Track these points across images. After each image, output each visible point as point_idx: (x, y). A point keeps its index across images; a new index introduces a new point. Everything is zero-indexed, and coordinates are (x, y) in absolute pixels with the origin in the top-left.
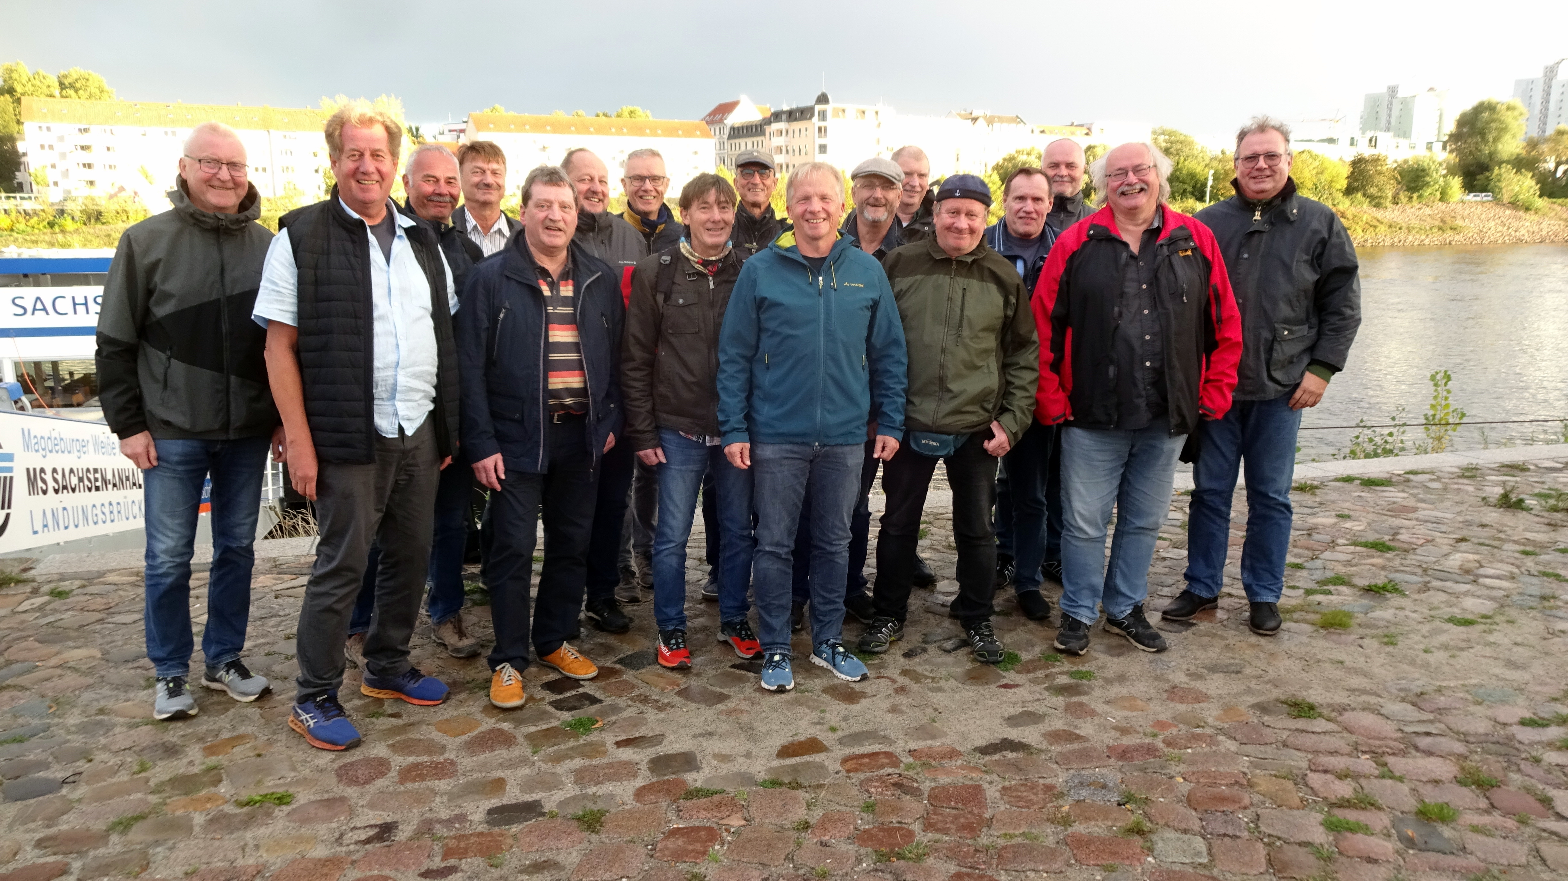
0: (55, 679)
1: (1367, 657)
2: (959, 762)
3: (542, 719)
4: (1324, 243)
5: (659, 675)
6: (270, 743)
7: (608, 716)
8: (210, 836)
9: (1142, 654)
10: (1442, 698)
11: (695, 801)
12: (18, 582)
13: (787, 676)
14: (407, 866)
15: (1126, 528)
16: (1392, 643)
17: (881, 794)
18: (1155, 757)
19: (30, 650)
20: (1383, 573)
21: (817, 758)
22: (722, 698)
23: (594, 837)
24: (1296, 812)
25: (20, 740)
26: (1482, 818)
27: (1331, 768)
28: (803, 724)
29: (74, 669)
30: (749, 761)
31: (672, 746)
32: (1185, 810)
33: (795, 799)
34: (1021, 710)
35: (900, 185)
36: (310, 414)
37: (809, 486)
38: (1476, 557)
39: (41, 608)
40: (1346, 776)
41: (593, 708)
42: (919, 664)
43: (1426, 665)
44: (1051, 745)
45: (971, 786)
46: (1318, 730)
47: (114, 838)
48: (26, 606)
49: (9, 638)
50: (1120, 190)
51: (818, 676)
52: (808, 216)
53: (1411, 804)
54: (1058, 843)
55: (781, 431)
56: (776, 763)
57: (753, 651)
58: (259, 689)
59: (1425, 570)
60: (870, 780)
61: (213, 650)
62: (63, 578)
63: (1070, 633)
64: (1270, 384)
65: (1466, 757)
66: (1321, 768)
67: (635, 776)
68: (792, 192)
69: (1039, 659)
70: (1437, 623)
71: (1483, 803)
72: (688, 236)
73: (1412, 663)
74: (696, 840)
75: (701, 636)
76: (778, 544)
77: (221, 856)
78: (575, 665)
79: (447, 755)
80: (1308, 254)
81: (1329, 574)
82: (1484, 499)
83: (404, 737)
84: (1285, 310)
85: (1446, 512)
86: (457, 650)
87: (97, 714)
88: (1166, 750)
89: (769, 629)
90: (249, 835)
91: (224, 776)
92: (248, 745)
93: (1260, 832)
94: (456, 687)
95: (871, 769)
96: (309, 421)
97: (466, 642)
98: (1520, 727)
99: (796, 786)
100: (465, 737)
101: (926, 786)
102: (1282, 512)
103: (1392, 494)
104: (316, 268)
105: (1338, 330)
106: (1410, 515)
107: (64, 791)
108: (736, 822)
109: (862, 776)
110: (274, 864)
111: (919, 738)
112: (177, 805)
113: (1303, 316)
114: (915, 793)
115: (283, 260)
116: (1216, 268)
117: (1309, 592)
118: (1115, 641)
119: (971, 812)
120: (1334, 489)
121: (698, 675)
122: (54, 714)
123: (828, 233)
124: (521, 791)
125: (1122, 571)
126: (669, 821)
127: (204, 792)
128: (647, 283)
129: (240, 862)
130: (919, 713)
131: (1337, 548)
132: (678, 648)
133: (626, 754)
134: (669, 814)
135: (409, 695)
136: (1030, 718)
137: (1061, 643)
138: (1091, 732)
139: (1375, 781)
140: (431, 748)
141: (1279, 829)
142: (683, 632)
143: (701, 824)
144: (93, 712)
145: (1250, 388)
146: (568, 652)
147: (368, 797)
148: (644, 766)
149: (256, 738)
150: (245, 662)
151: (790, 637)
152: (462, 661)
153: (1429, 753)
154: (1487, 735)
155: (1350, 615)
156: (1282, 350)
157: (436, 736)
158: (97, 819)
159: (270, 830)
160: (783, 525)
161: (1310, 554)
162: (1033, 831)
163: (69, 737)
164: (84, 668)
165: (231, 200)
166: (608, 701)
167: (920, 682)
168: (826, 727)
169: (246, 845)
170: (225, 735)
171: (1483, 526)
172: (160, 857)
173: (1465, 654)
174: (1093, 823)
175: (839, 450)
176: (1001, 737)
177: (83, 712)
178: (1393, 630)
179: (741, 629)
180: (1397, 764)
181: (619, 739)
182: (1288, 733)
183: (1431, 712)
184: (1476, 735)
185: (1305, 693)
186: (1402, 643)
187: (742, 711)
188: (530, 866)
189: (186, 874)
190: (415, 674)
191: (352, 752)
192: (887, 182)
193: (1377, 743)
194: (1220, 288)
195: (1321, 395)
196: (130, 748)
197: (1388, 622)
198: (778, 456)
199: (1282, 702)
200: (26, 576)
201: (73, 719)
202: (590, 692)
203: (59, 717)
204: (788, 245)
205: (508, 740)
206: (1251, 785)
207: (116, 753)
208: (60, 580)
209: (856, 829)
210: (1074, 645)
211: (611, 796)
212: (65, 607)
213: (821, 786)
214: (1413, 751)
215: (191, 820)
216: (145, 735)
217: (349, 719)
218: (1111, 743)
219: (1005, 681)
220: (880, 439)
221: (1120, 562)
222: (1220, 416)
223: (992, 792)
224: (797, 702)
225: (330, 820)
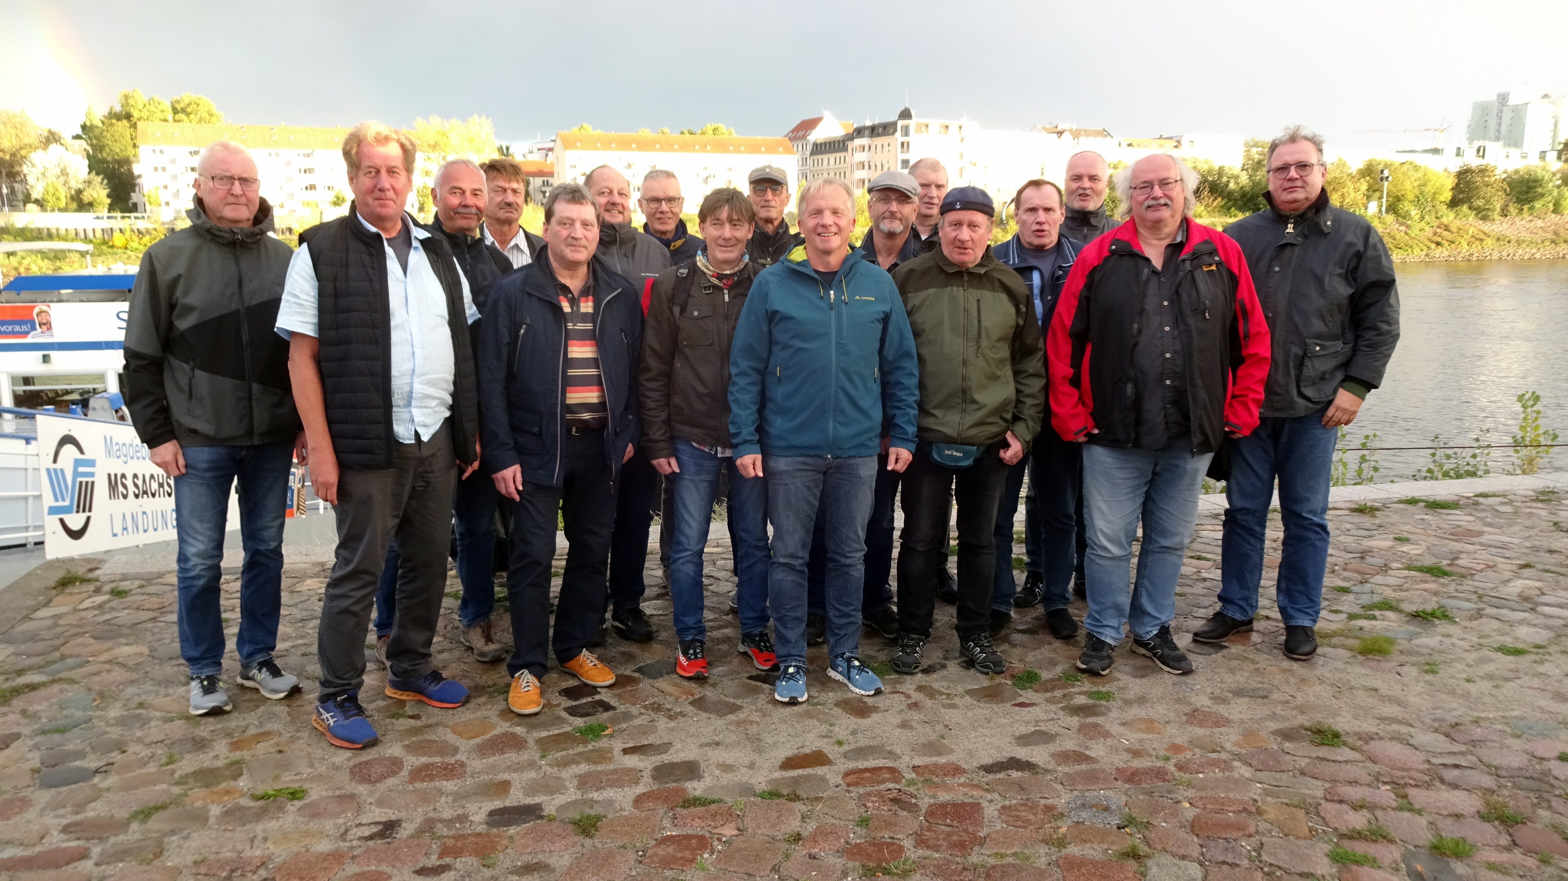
0: (104, 674)
1: (1404, 685)
2: (962, 780)
3: (554, 724)
4: (1359, 256)
5: (676, 685)
6: (292, 740)
7: (620, 723)
8: (222, 828)
9: (1166, 675)
10: (1479, 730)
11: (692, 809)
12: (83, 581)
13: (800, 689)
14: (403, 863)
15: (1151, 547)
16: (1433, 672)
17: (878, 808)
18: (1164, 781)
19: (84, 645)
20: (1435, 599)
21: (820, 771)
22: (734, 709)
23: (588, 842)
24: (1301, 842)
25: (62, 730)
26: (1499, 855)
27: (1347, 798)
28: (811, 736)
29: (122, 665)
30: (751, 772)
31: (676, 755)
32: (1186, 836)
33: (791, 811)
34: (1033, 729)
35: (916, 199)
36: (330, 422)
37: (823, 497)
38: (1538, 584)
39: (100, 607)
40: (1361, 807)
41: (606, 715)
42: (937, 680)
43: (1467, 695)
44: (1058, 765)
45: (970, 804)
46: (1339, 758)
47: (135, 826)
48: (87, 603)
49: (67, 634)
50: (1146, 203)
51: (833, 690)
52: (820, 230)
53: (1426, 837)
54: (1049, 864)
55: (793, 443)
56: (778, 775)
57: (771, 663)
58: (288, 687)
59: (1480, 597)
60: (869, 794)
61: (247, 650)
62: (125, 577)
63: (1093, 653)
64: (1300, 401)
65: (1494, 792)
66: (1336, 798)
67: (637, 783)
68: (804, 206)
69: (1060, 679)
70: (1485, 652)
71: (1504, 840)
72: (705, 250)
73: (1452, 692)
74: (687, 849)
75: (724, 647)
76: (793, 556)
77: (230, 846)
78: (594, 672)
79: (458, 757)
80: (1342, 268)
81: (1376, 599)
82: (1556, 524)
83: (420, 738)
84: (1317, 325)
85: (1514, 537)
86: (482, 654)
87: (136, 708)
88: (1177, 774)
89: (784, 640)
90: (259, 828)
91: (245, 771)
92: (272, 742)
93: (1261, 861)
94: (479, 690)
95: (872, 782)
96: (330, 429)
97: (492, 647)
98: (1558, 763)
99: (794, 797)
100: (478, 740)
101: (925, 802)
102: (1318, 533)
103: (1458, 518)
104: (335, 280)
105: (1374, 346)
106: (1474, 540)
107: (96, 780)
108: (729, 831)
109: (861, 790)
110: (279, 856)
111: (925, 755)
112: (198, 797)
113: (1337, 330)
114: (913, 808)
115: (304, 274)
116: (1243, 280)
117: (1352, 617)
118: (1140, 662)
119: (966, 831)
120: (1396, 512)
121: (714, 685)
122: (97, 706)
123: (840, 247)
124: (525, 794)
125: (1147, 591)
126: (664, 828)
127: (223, 785)
128: (663, 294)
129: (248, 853)
130: (928, 729)
131: (1391, 572)
132: (696, 658)
133: (632, 761)
134: (665, 821)
135: (430, 697)
136: (1042, 737)
137: (1083, 663)
138: (1102, 753)
139: (1392, 813)
140: (445, 749)
141: (1282, 858)
142: (702, 643)
143: (694, 833)
144: (134, 706)
145: (1278, 405)
146: (587, 660)
147: (377, 796)
148: (647, 774)
149: (280, 734)
150: (278, 662)
151: (806, 651)
152: (486, 666)
153: (1455, 786)
154: (1520, 769)
155: (1391, 642)
156: (1313, 366)
157: (451, 738)
158: (122, 807)
159: (280, 823)
160: (797, 536)
161: (1358, 577)
162: (1026, 851)
163: (108, 729)
164: (131, 663)
165: (245, 214)
166: (622, 708)
167: (935, 699)
168: (833, 740)
169: (255, 837)
170: (252, 731)
171: (1551, 552)
172: (174, 845)
173: (1511, 683)
174: (1088, 845)
175: (853, 461)
176: (1008, 755)
177: (124, 705)
178: (1436, 657)
179: (760, 641)
180: (1417, 796)
181: (627, 746)
182: (1308, 761)
183: (1465, 744)
184: (1509, 768)
185: (1332, 720)
186: (1444, 672)
187: (751, 722)
188: (521, 867)
189: (195, 862)
190: (436, 676)
191: (369, 750)
192: (903, 196)
193: (1400, 773)
194: (1247, 302)
195: (1354, 413)
196: (162, 741)
197: (1433, 649)
198: (791, 468)
199: (1306, 729)
200: (90, 575)
201: (115, 712)
202: (606, 700)
203: (102, 709)
204: (799, 259)
205: (518, 744)
206: (1259, 812)
207: (149, 745)
208: (121, 580)
209: (847, 843)
210: (1096, 665)
211: (611, 802)
212: (123, 606)
213: (818, 799)
214: (1438, 784)
215: (208, 811)
216: (178, 728)
217: (370, 720)
218: (1121, 765)
219: (1021, 700)
220: (893, 451)
221: (1145, 582)
222: (1248, 433)
223: (990, 811)
224: (809, 715)
225: (337, 815)
